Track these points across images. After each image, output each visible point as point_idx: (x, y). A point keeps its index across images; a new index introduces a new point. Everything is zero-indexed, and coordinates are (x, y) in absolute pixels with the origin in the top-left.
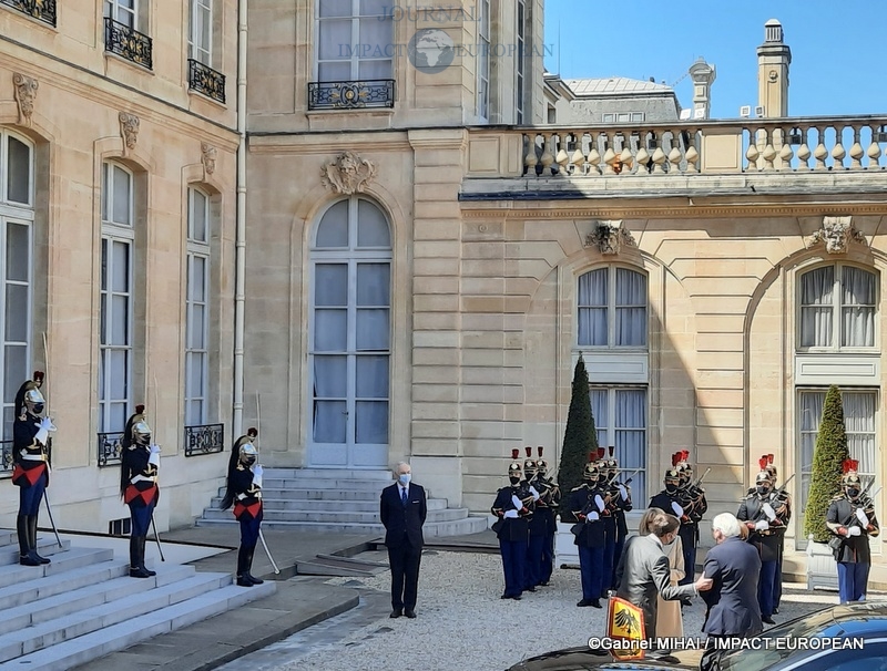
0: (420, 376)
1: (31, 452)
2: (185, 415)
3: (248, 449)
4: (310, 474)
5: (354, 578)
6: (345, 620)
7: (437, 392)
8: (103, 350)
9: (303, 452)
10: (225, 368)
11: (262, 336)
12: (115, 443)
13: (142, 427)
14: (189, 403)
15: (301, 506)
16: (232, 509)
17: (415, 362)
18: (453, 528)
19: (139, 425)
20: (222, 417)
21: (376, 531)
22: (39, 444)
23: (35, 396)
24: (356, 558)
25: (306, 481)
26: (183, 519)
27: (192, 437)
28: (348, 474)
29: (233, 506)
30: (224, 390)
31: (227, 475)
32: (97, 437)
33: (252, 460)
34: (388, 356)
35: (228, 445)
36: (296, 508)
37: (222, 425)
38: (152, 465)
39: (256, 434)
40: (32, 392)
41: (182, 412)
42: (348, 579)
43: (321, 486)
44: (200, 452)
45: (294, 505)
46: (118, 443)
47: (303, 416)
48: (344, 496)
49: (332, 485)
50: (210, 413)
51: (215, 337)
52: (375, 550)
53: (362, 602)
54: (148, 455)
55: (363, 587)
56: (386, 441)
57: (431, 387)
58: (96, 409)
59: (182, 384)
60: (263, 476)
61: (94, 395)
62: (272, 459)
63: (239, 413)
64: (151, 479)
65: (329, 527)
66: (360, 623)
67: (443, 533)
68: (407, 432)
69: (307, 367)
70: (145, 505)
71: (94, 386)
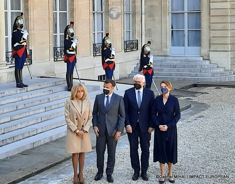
0: (213, 20)
1: (70, 51)
2: (124, 37)
3: (148, 49)
4: (170, 58)
5: (189, 97)
6: (186, 113)
7: (220, 26)
8: (94, 13)
9: (168, 50)
10: (138, 19)
11: (152, 6)
12: (99, 47)
13: (108, 41)
14: (125, 32)
15: (168, 70)
16: (142, 72)
17: (211, 15)
18: (227, 78)
19: (107, 41)
20: (138, 38)
21: (197, 80)
22: (73, 48)
23: (71, 30)
24: (189, 90)
25: (169, 61)
26: (124, 75)
27: (127, 45)
28: (186, 58)
29: (143, 70)
30: (138, 28)
31: (140, 59)
32: (92, 45)
33: (149, 53)
34: (200, 12)
35: (140, 48)
36: (166, 71)
37: (138, 40)
38: (112, 55)
39: (150, 43)
40: (70, 29)
41: (123, 36)
42: (187, 98)
43: (175, 63)
44: (130, 50)
45: (165, 70)
46: (100, 48)
47: (168, 36)
48: (184, 67)
49: (179, 62)
50: (133, 36)
51: (134, 7)
52: (197, 87)
53: (192, 106)
54: (111, 51)
55: (192, 101)
56: (200, 46)
57: (217, 24)
58: (92, 35)
59: (123, 25)
60: (153, 59)
61: (91, 30)
62: (156, 53)
63: (143, 36)
64: (112, 60)
65: (178, 78)
66: (192, 114)
67: (223, 80)
68: (208, 42)
69: (169, 18)
70: (111, 70)
71: (91, 27)
